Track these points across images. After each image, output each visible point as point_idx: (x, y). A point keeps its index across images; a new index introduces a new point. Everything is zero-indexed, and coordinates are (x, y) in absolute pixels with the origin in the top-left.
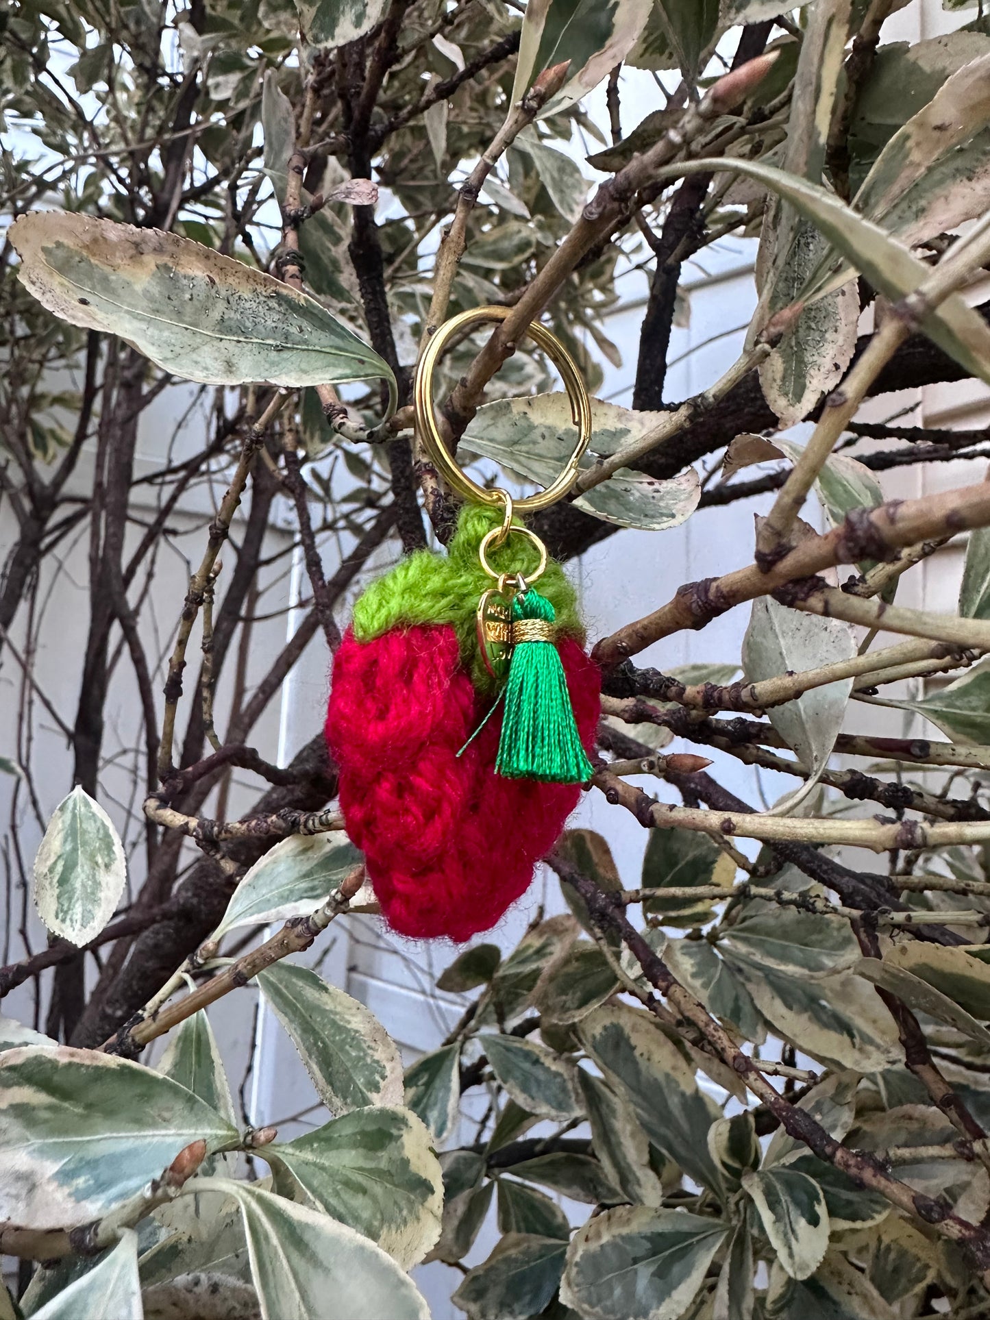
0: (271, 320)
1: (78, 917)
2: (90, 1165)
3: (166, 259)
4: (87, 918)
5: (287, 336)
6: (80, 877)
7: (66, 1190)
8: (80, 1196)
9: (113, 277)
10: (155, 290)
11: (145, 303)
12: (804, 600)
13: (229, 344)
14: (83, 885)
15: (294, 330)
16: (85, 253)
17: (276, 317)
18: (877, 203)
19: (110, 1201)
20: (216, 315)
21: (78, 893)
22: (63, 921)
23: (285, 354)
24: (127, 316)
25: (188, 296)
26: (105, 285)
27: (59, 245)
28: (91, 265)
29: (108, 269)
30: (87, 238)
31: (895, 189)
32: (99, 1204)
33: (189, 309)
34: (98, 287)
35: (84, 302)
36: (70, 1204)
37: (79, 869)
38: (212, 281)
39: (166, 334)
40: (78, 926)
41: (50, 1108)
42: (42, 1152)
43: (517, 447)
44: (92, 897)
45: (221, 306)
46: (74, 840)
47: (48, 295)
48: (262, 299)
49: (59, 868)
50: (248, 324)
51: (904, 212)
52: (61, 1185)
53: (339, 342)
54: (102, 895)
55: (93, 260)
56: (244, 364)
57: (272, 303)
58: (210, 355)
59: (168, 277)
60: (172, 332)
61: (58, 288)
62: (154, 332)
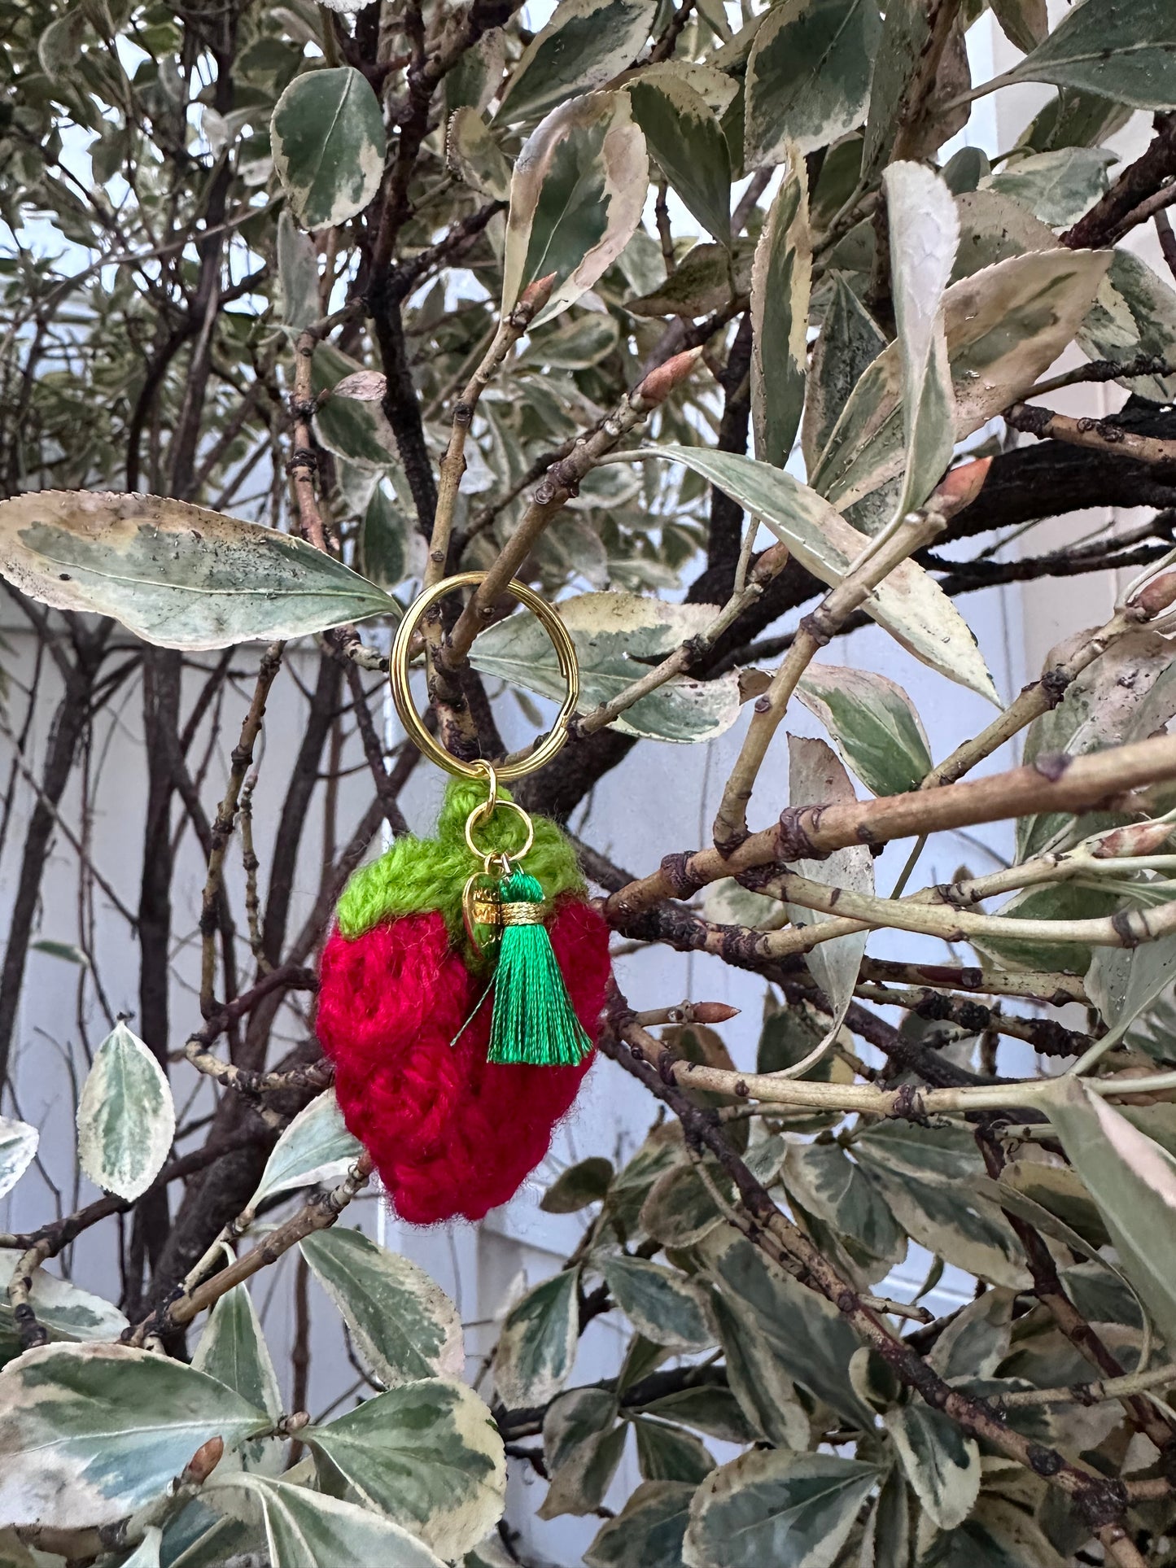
0: (263, 568)
1: (127, 1168)
2: (120, 1460)
3: (148, 520)
4: (137, 1168)
5: (280, 582)
6: (127, 1124)
7: (96, 1488)
8: (110, 1493)
9: (94, 547)
10: (139, 554)
11: (128, 568)
12: (764, 886)
13: (219, 599)
14: (132, 1134)
15: (287, 575)
16: (63, 529)
17: (267, 564)
18: (857, 436)
19: (139, 1498)
20: (205, 571)
21: (125, 1142)
22: (111, 1174)
23: (280, 602)
24: (112, 585)
25: (173, 555)
26: (86, 556)
27: (36, 525)
28: (70, 538)
29: (87, 540)
30: (64, 513)
31: (875, 419)
32: (128, 1501)
33: (175, 568)
34: (80, 559)
35: (65, 578)
36: (99, 1502)
37: (125, 1115)
38: (198, 536)
39: (154, 596)
40: (127, 1178)
41: (77, 1405)
42: (71, 1450)
43: (543, 661)
44: (140, 1145)
45: (209, 559)
46: (119, 1084)
47: (27, 580)
48: (251, 547)
49: (104, 1116)
50: (239, 575)
51: (888, 439)
52: (89, 1484)
53: (336, 581)
54: (150, 1143)
55: (73, 533)
56: (236, 619)
57: (263, 550)
58: (199, 614)
59: (152, 538)
60: (159, 595)
61: (36, 570)
62: (140, 598)
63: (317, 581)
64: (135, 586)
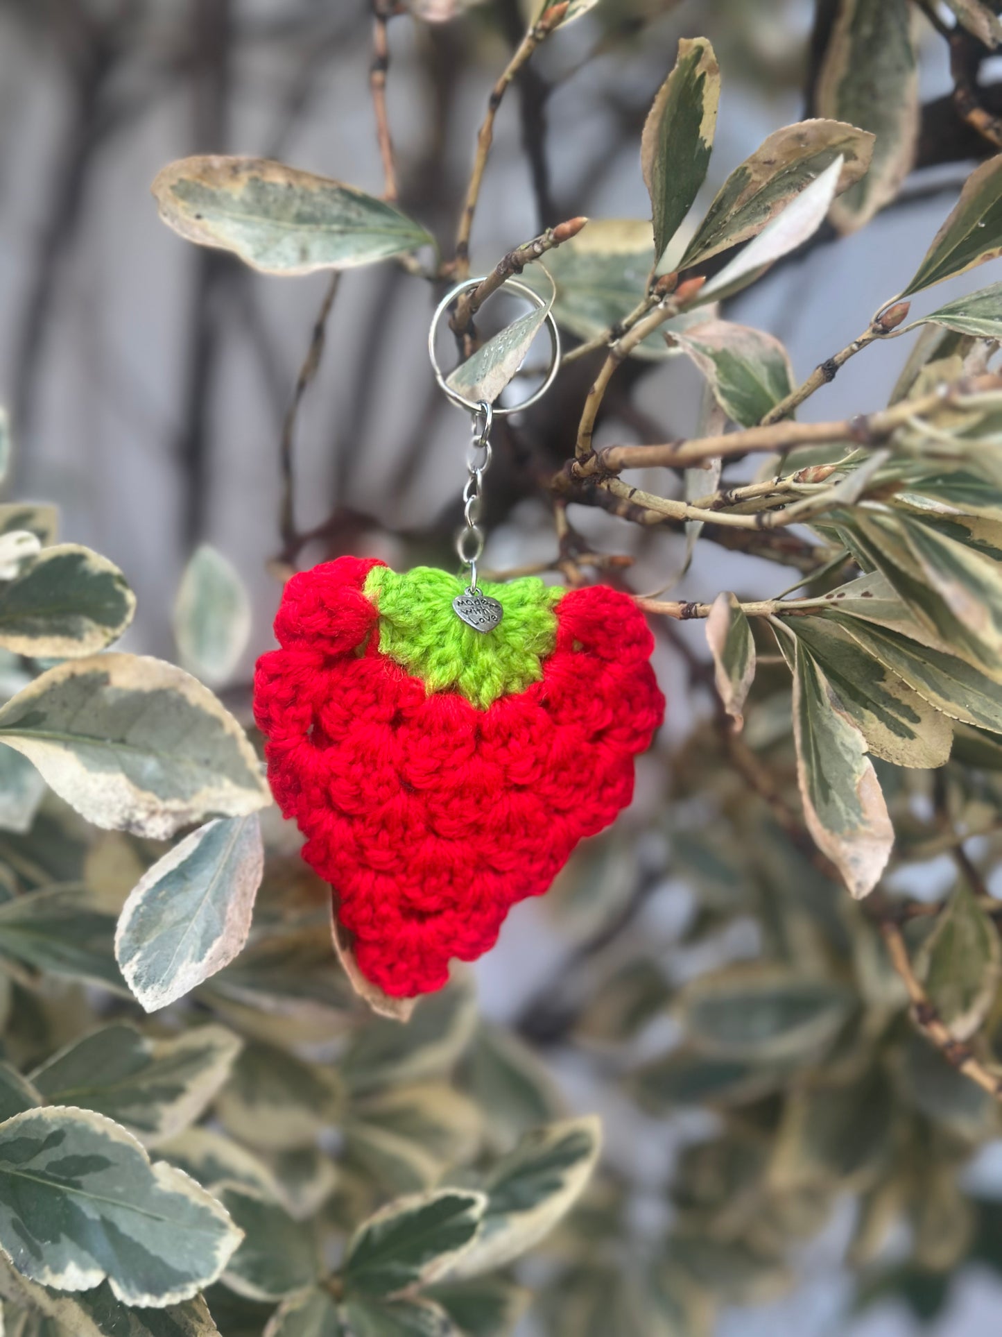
0: (336, 209)
3: (256, 173)
5: (348, 221)
9: (218, 193)
10: (249, 197)
11: (241, 208)
13: (304, 231)
15: (353, 215)
16: (198, 181)
17: (340, 207)
18: (730, 206)
20: (295, 210)
23: (347, 237)
24: (230, 221)
25: (272, 199)
26: (213, 199)
27: (181, 181)
28: (202, 187)
30: (199, 171)
31: (745, 196)
33: (273, 208)
34: (209, 203)
35: (199, 217)
39: (258, 231)
45: (297, 202)
47: (176, 223)
48: (328, 193)
50: (318, 214)
55: (205, 184)
56: (316, 248)
57: (338, 196)
58: (288, 246)
59: (258, 187)
60: (261, 228)
61: (181, 213)
62: (248, 231)
63: (375, 220)
64: (244, 222)
